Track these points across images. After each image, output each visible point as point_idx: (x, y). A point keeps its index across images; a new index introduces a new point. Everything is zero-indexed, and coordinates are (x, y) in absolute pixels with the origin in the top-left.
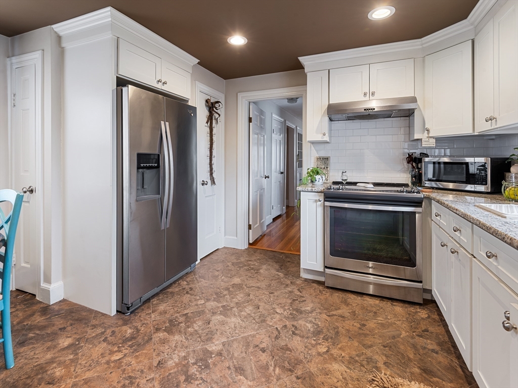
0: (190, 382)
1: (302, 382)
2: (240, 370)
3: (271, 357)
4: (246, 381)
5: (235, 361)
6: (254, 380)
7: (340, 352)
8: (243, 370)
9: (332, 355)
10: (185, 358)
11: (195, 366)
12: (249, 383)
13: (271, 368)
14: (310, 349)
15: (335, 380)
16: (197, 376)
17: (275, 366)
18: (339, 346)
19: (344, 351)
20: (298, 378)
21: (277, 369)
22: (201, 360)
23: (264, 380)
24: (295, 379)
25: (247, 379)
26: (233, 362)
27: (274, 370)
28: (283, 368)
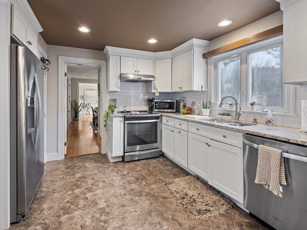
0: (108, 222)
1: (148, 196)
2: (123, 206)
3: (130, 195)
4: (130, 208)
5: (118, 204)
6: (132, 205)
7: (150, 181)
8: (124, 205)
9: (148, 183)
10: (93, 217)
11: (102, 216)
12: (132, 207)
13: (134, 198)
14: (141, 185)
15: (157, 190)
16: (108, 219)
17: (135, 197)
18: (148, 180)
19: (151, 180)
20: (146, 196)
21: (136, 197)
22: (102, 213)
23: (135, 203)
24: (145, 197)
25: (129, 207)
26: (117, 205)
27: (136, 198)
28: (138, 196)
